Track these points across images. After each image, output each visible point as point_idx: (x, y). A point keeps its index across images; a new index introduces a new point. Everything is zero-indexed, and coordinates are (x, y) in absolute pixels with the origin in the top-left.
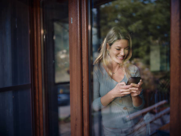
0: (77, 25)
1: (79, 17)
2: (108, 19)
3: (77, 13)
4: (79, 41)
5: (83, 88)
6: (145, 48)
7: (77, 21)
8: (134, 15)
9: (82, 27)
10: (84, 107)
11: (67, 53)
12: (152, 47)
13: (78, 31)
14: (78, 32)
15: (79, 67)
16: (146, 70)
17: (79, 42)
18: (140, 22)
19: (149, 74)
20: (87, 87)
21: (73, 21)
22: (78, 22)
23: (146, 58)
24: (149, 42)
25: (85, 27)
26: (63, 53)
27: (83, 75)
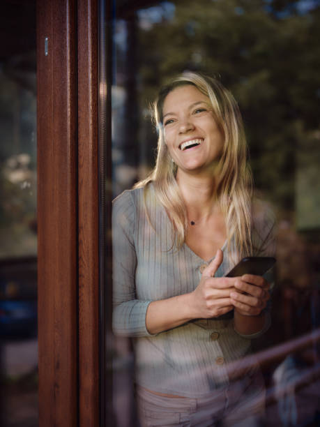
0: (63, 58)
1: (71, 35)
2: (164, 67)
3: (64, 22)
4: (69, 110)
5: (81, 263)
6: (280, 158)
7: (63, 46)
8: (246, 54)
9: (80, 67)
10: (81, 327)
11: (30, 167)
12: (302, 157)
13: (66, 79)
14: (65, 82)
15: (69, 196)
16: (284, 226)
17: (69, 114)
18: (264, 75)
19: (292, 237)
20: (91, 260)
21: (49, 47)
22: (66, 51)
23: (281, 189)
24: (292, 141)
25: (87, 68)
26: (18, 166)
27: (82, 221)
